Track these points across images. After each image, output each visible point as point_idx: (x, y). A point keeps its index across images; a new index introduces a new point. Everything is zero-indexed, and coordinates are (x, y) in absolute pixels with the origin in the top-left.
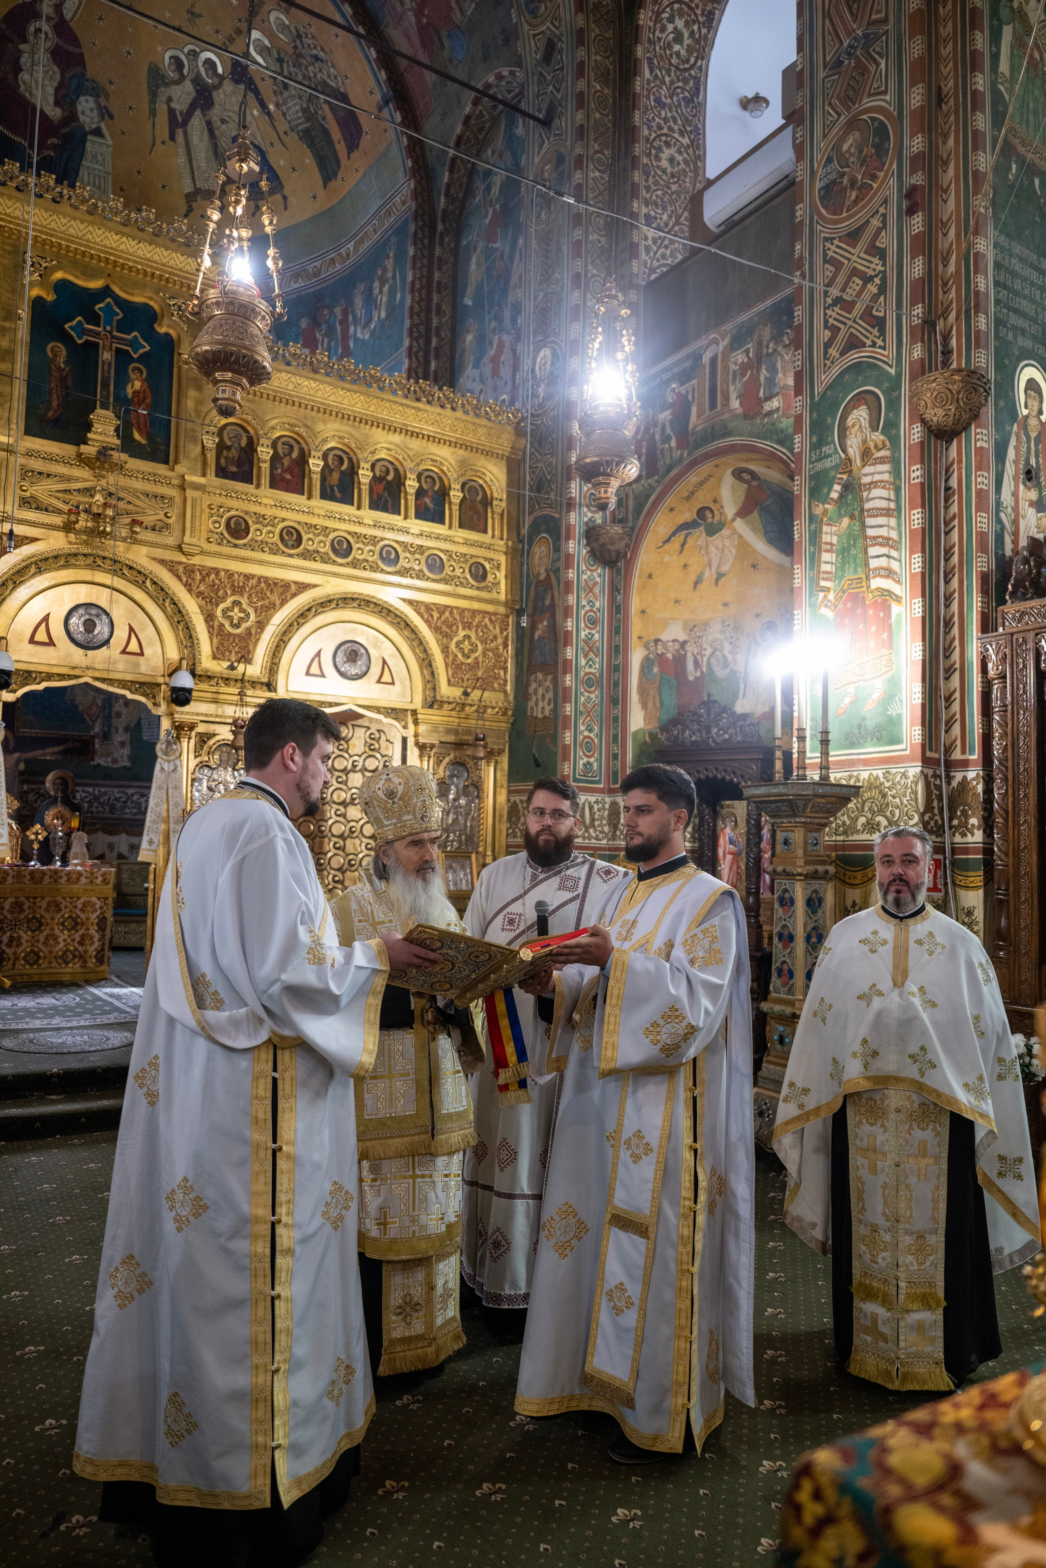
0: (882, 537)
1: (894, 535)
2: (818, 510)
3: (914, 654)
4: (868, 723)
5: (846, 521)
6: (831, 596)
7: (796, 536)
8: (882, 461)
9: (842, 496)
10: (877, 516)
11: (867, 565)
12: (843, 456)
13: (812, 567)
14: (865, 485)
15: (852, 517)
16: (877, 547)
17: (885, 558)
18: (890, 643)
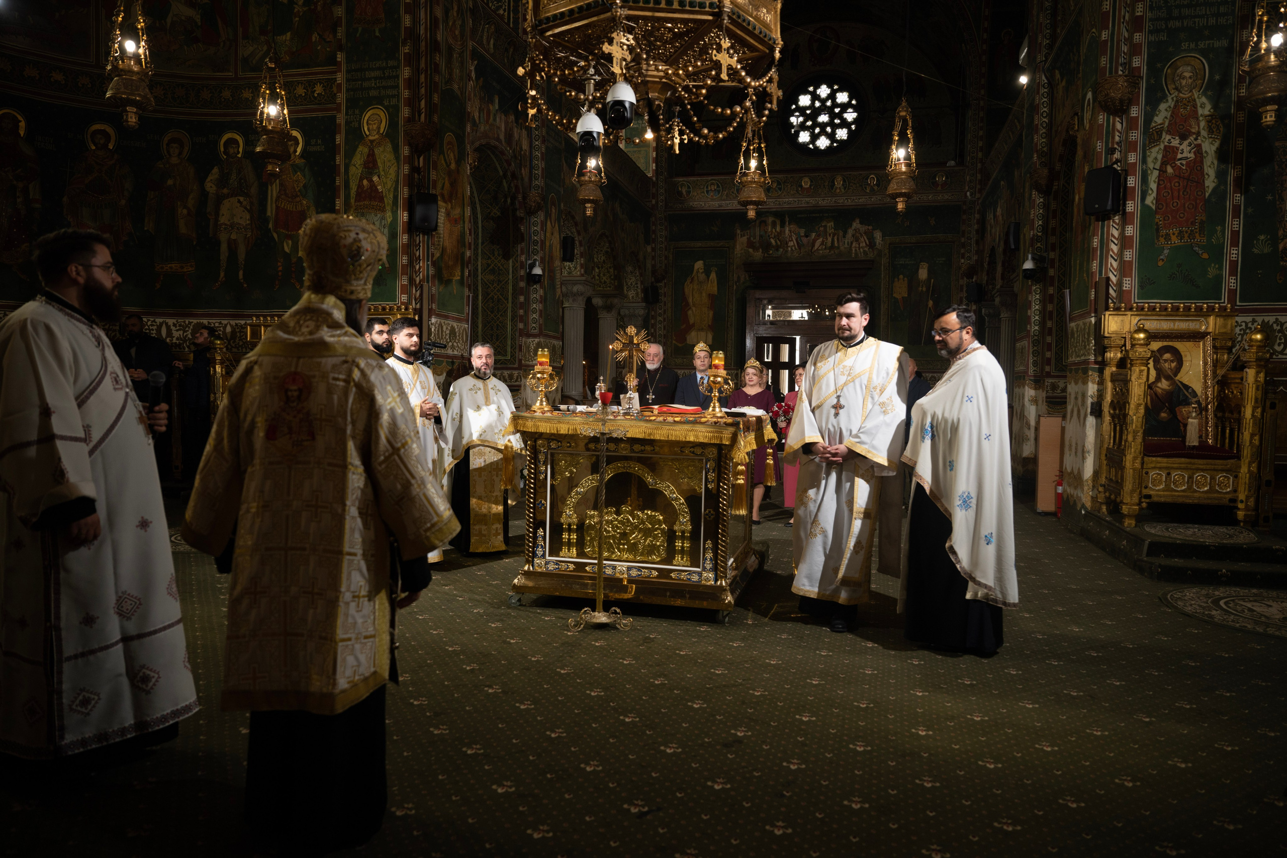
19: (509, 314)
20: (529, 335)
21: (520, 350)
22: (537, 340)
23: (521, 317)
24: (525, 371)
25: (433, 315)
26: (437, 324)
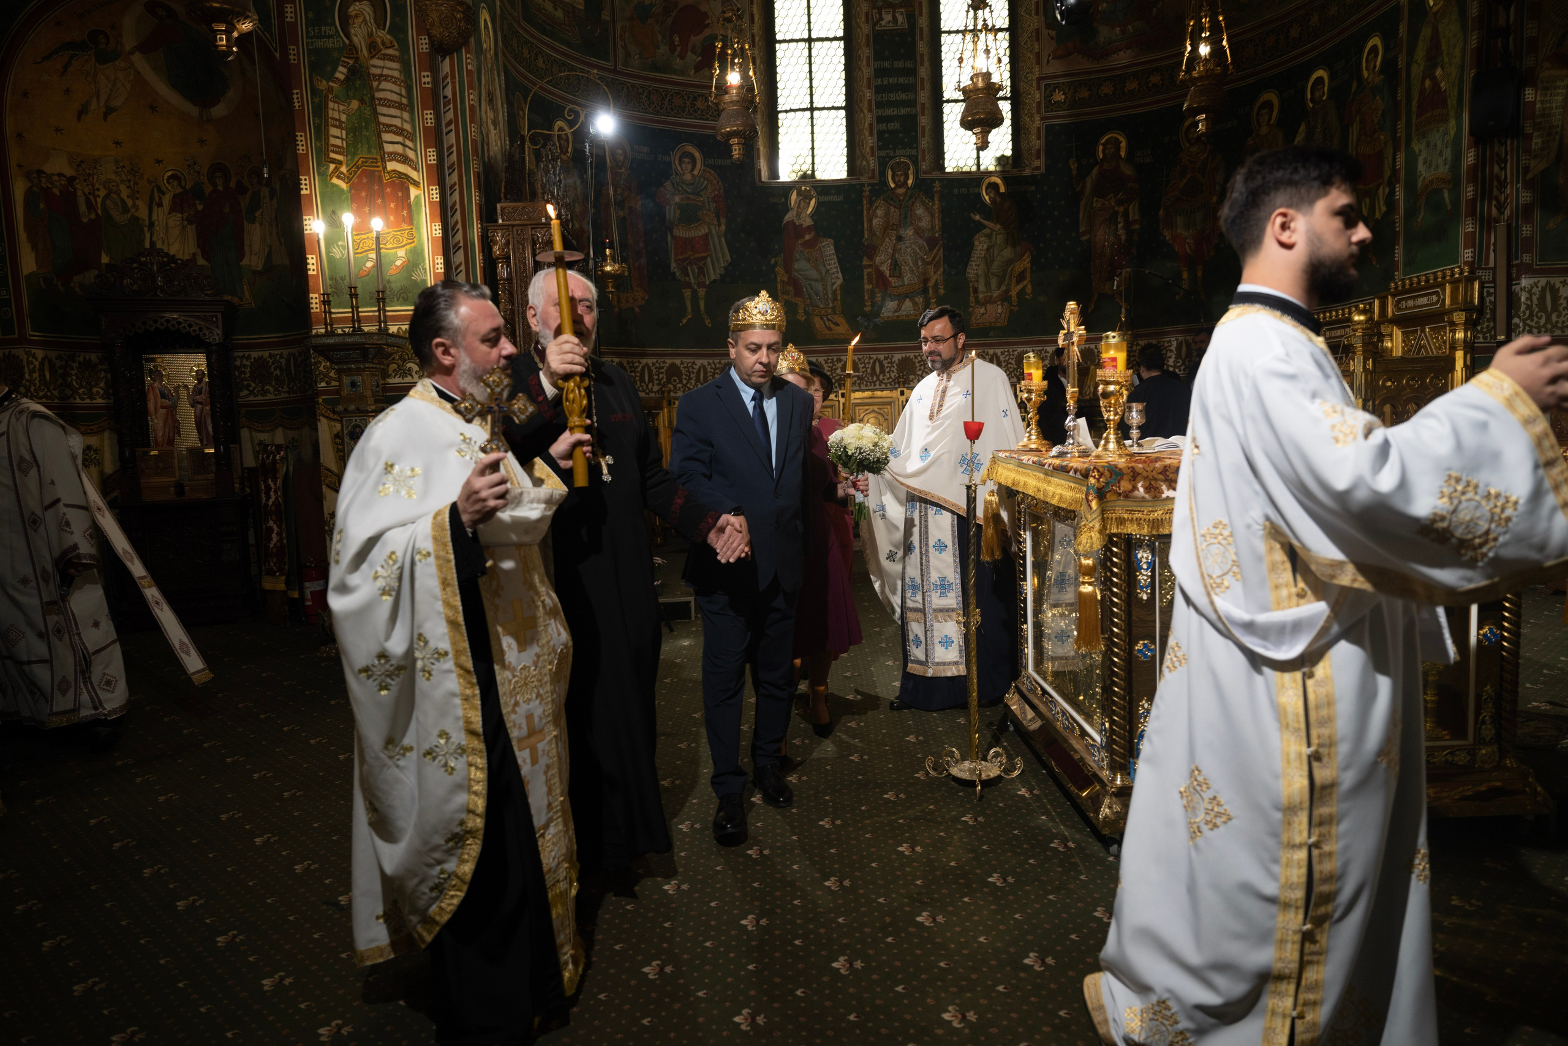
0: (395, 126)
1: (408, 127)
2: (323, 85)
3: (434, 232)
4: (393, 285)
5: (355, 104)
6: (344, 169)
7: (297, 105)
8: (391, 58)
9: (347, 79)
10: (389, 106)
11: (381, 148)
12: (347, 42)
13: (318, 138)
14: (375, 75)
15: (362, 101)
16: (391, 134)
17: (400, 146)
18: (410, 219)
25: (1525, 273)
26: (1537, 287)
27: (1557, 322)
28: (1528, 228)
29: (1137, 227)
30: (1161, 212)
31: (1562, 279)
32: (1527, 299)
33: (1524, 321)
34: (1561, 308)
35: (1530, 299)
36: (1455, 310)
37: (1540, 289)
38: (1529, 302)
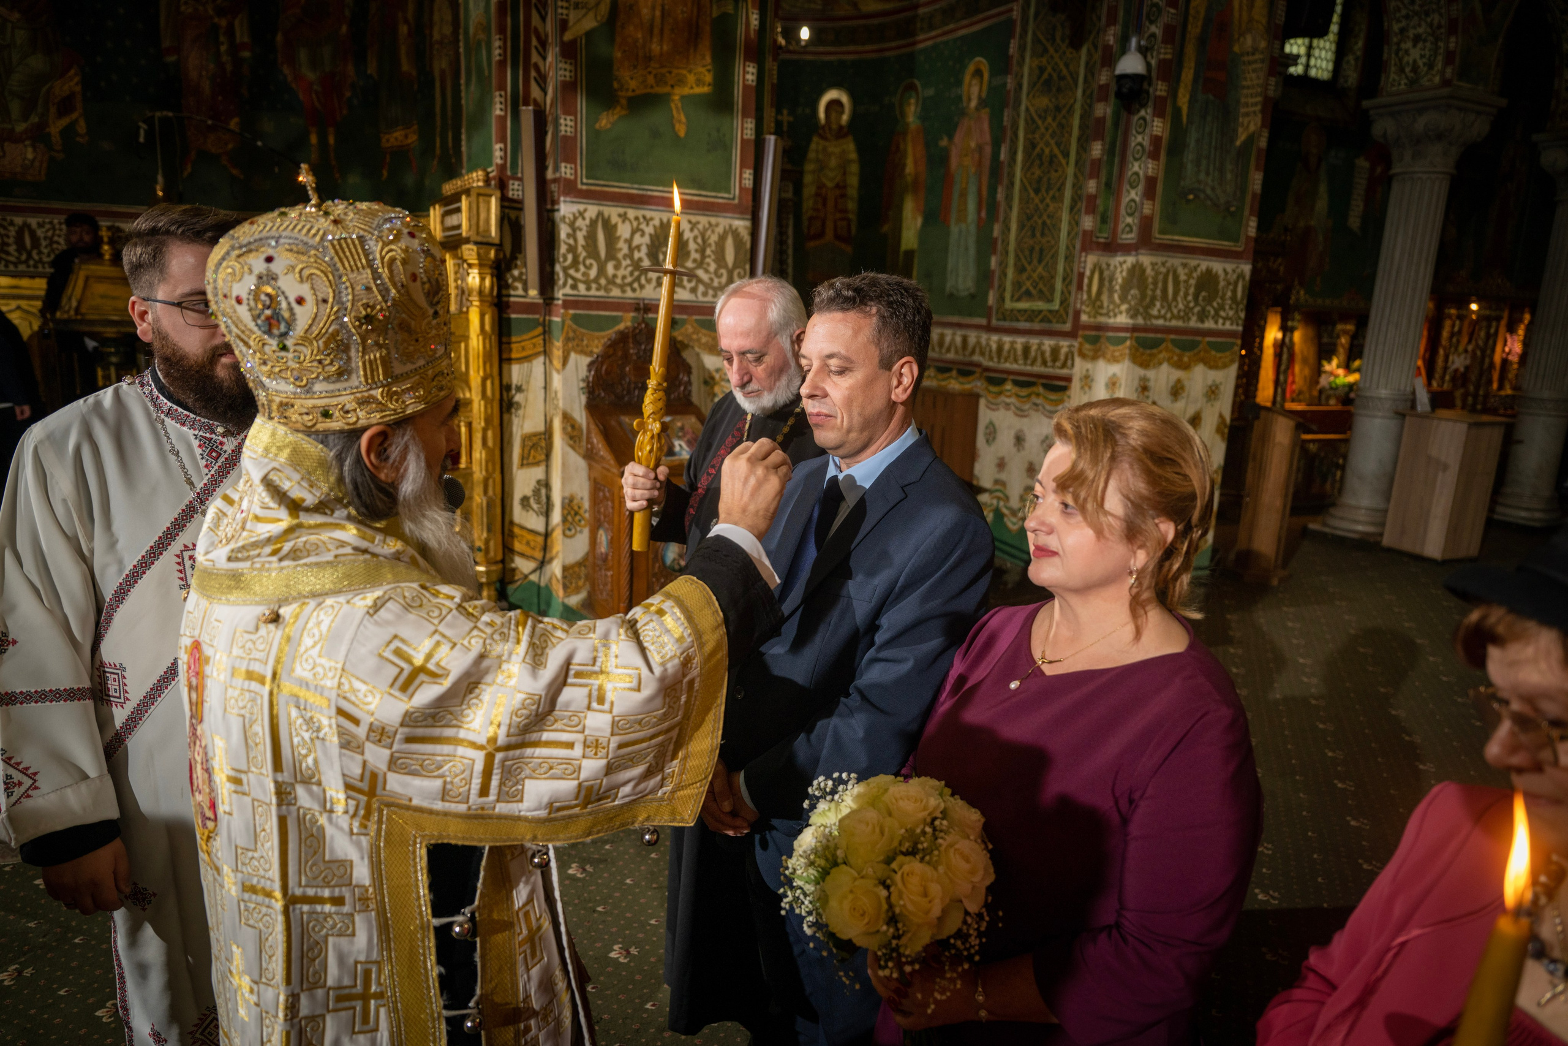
19: (1068, 193)
20: (1111, 247)
21: (1080, 287)
22: (1130, 260)
23: (1092, 199)
24: (1095, 340)
25: (566, 194)
26: (584, 219)
27: (615, 276)
28: (569, 123)
29: (246, 54)
30: (279, 38)
31: (621, 210)
32: (568, 236)
33: (565, 269)
34: (620, 255)
35: (572, 235)
36: (467, 241)
37: (587, 222)
38: (571, 241)
